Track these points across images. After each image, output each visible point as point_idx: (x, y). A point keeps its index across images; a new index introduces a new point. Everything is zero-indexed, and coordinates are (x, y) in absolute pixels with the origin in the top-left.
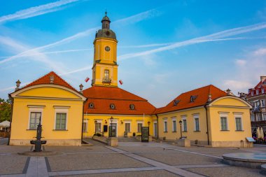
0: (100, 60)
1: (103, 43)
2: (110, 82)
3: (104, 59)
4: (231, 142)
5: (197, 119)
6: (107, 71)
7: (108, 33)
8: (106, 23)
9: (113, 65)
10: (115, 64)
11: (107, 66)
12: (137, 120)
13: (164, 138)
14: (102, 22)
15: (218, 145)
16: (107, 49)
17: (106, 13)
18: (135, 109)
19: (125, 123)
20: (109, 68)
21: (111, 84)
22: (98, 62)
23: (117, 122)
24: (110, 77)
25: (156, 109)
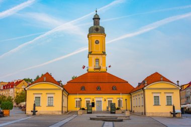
0: (91, 52)
1: (93, 38)
2: (99, 69)
3: (95, 51)
4: (162, 113)
5: (142, 97)
6: (97, 60)
7: (97, 29)
8: (96, 20)
9: (102, 54)
10: (104, 53)
11: (98, 56)
12: (117, 98)
14: (93, 19)
15: (151, 115)
16: (97, 42)
17: (96, 12)
18: (116, 90)
19: (107, 100)
20: (99, 57)
21: (101, 70)
22: (90, 53)
23: (102, 100)
24: (100, 65)
25: (134, 88)
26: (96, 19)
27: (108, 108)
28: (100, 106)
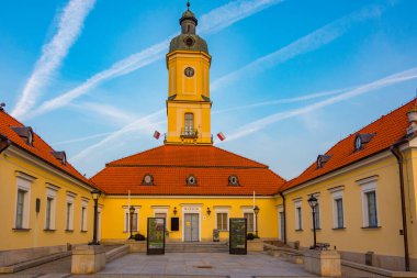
0: (175, 96)
1: (179, 62)
2: (195, 137)
3: (182, 94)
5: (371, 195)
6: (189, 116)
7: (189, 42)
8: (188, 23)
9: (201, 103)
10: (206, 100)
11: (189, 105)
12: (242, 207)
13: (297, 245)
14: (182, 21)
16: (189, 72)
17: (188, 5)
18: (238, 184)
19: (215, 212)
20: (195, 109)
21: (198, 141)
22: (172, 99)
23: (200, 211)
24: (196, 127)
25: (286, 182)
26: (188, 21)
27: (216, 233)
28: (194, 229)
